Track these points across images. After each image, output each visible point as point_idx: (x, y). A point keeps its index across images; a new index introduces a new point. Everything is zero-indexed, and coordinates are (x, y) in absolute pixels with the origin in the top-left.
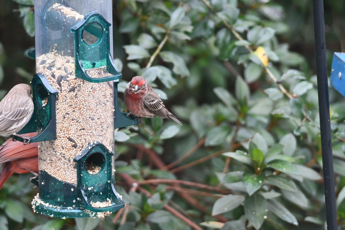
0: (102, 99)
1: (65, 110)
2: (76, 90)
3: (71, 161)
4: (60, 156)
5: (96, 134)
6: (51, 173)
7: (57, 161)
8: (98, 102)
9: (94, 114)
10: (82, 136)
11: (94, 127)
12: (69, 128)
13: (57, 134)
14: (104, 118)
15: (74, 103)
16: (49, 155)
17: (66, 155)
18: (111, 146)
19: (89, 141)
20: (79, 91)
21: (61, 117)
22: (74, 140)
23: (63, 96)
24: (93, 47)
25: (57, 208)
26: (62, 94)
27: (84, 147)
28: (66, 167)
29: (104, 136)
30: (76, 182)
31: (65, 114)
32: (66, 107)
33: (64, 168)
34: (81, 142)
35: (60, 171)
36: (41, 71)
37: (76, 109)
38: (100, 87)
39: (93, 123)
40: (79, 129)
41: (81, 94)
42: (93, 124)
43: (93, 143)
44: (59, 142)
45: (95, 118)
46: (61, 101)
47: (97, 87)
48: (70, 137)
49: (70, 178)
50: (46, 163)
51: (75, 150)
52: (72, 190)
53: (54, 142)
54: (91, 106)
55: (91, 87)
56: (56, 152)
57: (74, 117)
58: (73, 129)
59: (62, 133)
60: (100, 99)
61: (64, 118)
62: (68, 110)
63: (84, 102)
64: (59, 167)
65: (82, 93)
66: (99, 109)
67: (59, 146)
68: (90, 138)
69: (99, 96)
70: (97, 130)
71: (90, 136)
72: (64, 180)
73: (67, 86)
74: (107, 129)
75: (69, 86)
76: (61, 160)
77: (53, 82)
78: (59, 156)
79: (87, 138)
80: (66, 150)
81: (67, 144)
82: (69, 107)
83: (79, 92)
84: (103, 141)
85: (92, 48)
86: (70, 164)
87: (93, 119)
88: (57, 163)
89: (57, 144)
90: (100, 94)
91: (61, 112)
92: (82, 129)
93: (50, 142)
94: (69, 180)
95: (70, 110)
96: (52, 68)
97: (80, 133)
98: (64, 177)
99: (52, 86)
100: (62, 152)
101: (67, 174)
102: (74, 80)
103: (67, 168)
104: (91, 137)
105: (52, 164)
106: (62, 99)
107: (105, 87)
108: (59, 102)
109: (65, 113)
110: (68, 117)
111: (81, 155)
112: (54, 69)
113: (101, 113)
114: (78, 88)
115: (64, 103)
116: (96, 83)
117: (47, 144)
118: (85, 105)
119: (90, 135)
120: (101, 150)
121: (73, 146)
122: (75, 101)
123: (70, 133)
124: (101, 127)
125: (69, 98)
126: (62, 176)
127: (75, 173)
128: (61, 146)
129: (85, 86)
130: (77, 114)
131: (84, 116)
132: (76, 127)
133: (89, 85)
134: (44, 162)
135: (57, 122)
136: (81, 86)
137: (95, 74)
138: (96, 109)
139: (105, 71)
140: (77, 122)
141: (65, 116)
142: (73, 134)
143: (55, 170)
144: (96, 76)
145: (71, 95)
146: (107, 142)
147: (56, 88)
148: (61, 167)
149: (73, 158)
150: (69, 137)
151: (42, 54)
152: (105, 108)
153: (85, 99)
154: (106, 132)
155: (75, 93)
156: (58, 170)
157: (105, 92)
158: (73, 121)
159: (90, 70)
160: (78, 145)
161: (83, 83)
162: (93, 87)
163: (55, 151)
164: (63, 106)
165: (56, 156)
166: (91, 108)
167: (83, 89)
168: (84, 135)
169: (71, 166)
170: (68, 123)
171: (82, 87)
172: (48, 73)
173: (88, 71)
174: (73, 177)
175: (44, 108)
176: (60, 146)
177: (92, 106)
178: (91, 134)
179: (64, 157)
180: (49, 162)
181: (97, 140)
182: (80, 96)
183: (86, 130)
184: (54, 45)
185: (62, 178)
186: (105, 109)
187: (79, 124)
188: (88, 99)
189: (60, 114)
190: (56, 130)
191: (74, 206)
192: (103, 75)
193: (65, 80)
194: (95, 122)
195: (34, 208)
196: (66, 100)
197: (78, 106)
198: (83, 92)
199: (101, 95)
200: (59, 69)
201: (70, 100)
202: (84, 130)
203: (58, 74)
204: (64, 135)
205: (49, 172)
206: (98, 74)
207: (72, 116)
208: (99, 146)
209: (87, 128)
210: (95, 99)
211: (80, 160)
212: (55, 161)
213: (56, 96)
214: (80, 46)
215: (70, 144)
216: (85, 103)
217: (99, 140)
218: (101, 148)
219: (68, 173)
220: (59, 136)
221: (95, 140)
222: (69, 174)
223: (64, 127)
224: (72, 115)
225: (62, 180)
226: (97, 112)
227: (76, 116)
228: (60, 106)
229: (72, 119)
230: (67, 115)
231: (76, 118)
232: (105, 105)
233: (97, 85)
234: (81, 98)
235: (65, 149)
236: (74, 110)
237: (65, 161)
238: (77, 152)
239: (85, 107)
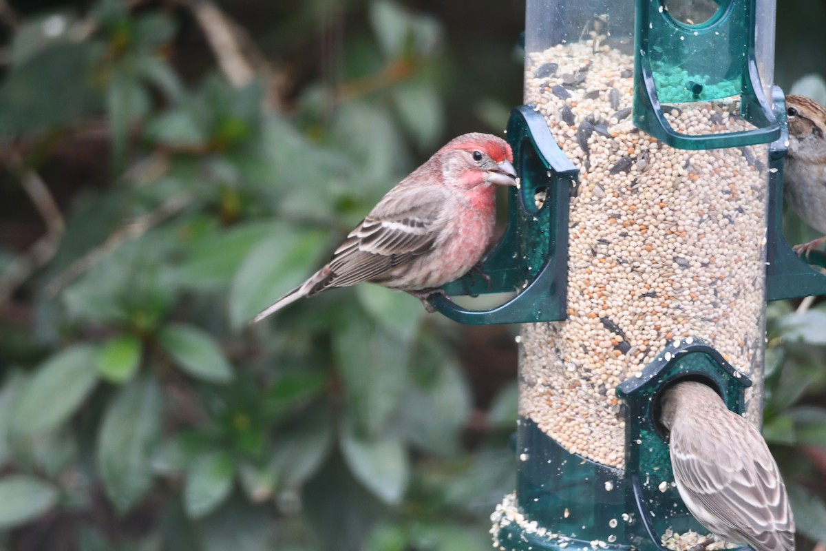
0: (722, 204)
1: (597, 228)
2: (634, 167)
3: (608, 393)
4: (576, 374)
5: (693, 315)
6: (548, 427)
7: (566, 391)
8: (706, 210)
9: (691, 248)
10: (648, 318)
11: (687, 292)
12: (608, 287)
13: (570, 304)
14: (724, 263)
15: (625, 208)
16: (544, 367)
17: (593, 372)
18: (748, 357)
19: (670, 334)
20: (643, 171)
21: (584, 252)
22: (620, 326)
23: (592, 185)
24: (696, 33)
25: (558, 539)
26: (590, 176)
27: (651, 353)
28: (592, 411)
29: (721, 323)
30: (620, 463)
31: (595, 242)
32: (601, 221)
33: (586, 416)
34: (642, 334)
35: (573, 423)
36: (534, 97)
37: (630, 228)
38: (716, 164)
39: (685, 276)
40: (638, 293)
41: (650, 182)
42: (684, 280)
43: (681, 342)
44: (576, 330)
45: (691, 263)
46: (587, 200)
47: (704, 163)
48: (610, 318)
49: (603, 449)
50: (535, 394)
51: (624, 360)
52: (609, 486)
53: (561, 330)
54: (680, 223)
55: (684, 163)
56: (563, 361)
57: (625, 253)
58: (621, 291)
59: (584, 300)
60: (714, 202)
61: (594, 254)
62: (607, 231)
63: (656, 209)
64: (572, 410)
65: (653, 179)
66: (709, 235)
67: (573, 341)
68: (673, 326)
69: (710, 192)
70: (699, 302)
71: (675, 319)
72: (584, 454)
73: (607, 152)
74: (733, 299)
75: (615, 153)
76: (577, 388)
77: (566, 136)
78: (571, 375)
79: (663, 324)
80: (596, 358)
81: (600, 338)
82: (609, 222)
83: (644, 174)
84: (717, 337)
85: (694, 36)
86: (604, 404)
87: (685, 266)
88: (565, 396)
89: (568, 335)
90: (713, 185)
91: (584, 235)
92: (648, 295)
93: (549, 328)
94: (601, 455)
95: (613, 232)
96: (569, 92)
97: (642, 308)
98: (584, 443)
99: (561, 148)
100: (582, 361)
101: (593, 434)
102: (628, 135)
103: (595, 415)
104: (676, 322)
105: (552, 398)
106: (589, 194)
107: (733, 164)
108: (579, 202)
109: (598, 238)
110: (604, 251)
111: (640, 379)
112: (576, 95)
113: (713, 246)
114: (641, 162)
115: (596, 207)
116: (703, 151)
117: (539, 334)
118: (661, 217)
119: (673, 314)
120: (710, 367)
121: (616, 347)
122: (630, 202)
123: (608, 303)
124: (712, 291)
125: (610, 190)
126: (579, 441)
127: (620, 432)
128: (581, 342)
129: (665, 158)
130: (633, 244)
131: (658, 252)
132: (630, 287)
133: (677, 154)
134: (529, 388)
135: (570, 264)
136: (651, 156)
137: (700, 122)
138: (699, 235)
139: (734, 112)
140: (632, 271)
141: (596, 247)
142: (620, 308)
143: (559, 418)
144: (702, 126)
145: (618, 182)
146: (731, 342)
147: (572, 156)
148: (576, 410)
149: (616, 384)
150: (607, 317)
151: (554, 45)
152: (730, 233)
153: (661, 197)
154: (729, 310)
155: (631, 177)
156: (569, 420)
157: (733, 180)
158: (621, 268)
159: (684, 108)
160: (633, 343)
161: (660, 148)
162: (692, 161)
163: (562, 357)
164: (592, 216)
165: (563, 374)
166: (681, 228)
167: (656, 166)
168: (654, 313)
169: (610, 410)
170: (603, 270)
171: (653, 160)
172: (553, 105)
173: (678, 110)
174: (613, 447)
175: (535, 219)
176: (576, 344)
177: (685, 224)
178: (678, 312)
179: (588, 379)
180: (541, 390)
181: (697, 332)
182: (648, 188)
183: (662, 299)
184: (598, 19)
185: (580, 446)
186: (731, 236)
187: (638, 278)
188: (672, 199)
189: (582, 239)
190: (566, 292)
191: (613, 538)
192: (728, 124)
193: (601, 134)
194: (691, 274)
195: (496, 535)
196: (600, 198)
197: (640, 221)
198: (657, 175)
199: (715, 190)
200: (594, 95)
201: (614, 199)
202: (655, 300)
203: (585, 111)
204: (592, 308)
205: (543, 422)
206: (709, 120)
207: (620, 249)
208: (702, 354)
209: (664, 292)
210: (695, 200)
211: (635, 394)
212: (560, 391)
213: (572, 183)
214: (651, 26)
215: (609, 337)
216: (661, 211)
217: (705, 334)
218: (710, 361)
219: (597, 432)
220: (574, 310)
221: (691, 332)
222: (601, 435)
223: (593, 282)
224: (617, 248)
225: (578, 452)
226: (700, 244)
227: (630, 252)
228: (583, 214)
229: (617, 260)
230: (603, 246)
231: (631, 258)
232: (731, 222)
233: (706, 157)
234: (648, 194)
235: (591, 353)
236: (625, 230)
237: (591, 391)
238: (628, 367)
239: (661, 226)
